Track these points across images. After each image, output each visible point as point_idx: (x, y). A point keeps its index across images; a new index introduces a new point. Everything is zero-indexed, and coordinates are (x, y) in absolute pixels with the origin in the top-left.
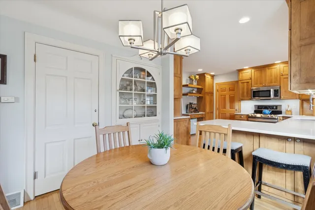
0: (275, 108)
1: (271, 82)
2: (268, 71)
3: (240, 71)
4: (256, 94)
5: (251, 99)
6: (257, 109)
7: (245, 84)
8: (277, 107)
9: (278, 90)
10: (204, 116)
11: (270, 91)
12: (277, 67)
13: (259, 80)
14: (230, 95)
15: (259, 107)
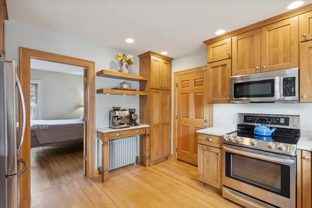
0: (282, 121)
1: (276, 61)
2: (268, 36)
3: (209, 42)
4: (240, 91)
5: (229, 102)
6: (242, 123)
7: (220, 69)
8: (287, 120)
9: (294, 78)
10: (148, 132)
11: (272, 82)
12: (293, 20)
13: (247, 59)
14: (195, 93)
15: (247, 117)
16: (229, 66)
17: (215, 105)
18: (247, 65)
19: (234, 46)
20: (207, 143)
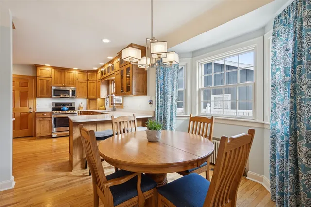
0: (70, 105)
1: (69, 84)
2: (67, 74)
3: (38, 66)
5: (50, 97)
6: (54, 107)
7: (45, 82)
9: (75, 91)
11: (69, 91)
13: (59, 80)
14: (20, 91)
15: (57, 104)
16: (50, 81)
17: (37, 99)
18: (59, 83)
19: (53, 73)
20: (43, 117)
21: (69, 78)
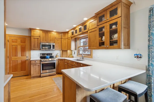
1: (51, 41)
2: (49, 34)
3: (32, 29)
6: (42, 56)
7: (36, 39)
8: (52, 54)
9: (54, 45)
11: (51, 45)
13: (44, 38)
14: (21, 46)
15: (43, 54)
16: (39, 39)
17: (31, 51)
20: (35, 63)
21: (51, 37)
